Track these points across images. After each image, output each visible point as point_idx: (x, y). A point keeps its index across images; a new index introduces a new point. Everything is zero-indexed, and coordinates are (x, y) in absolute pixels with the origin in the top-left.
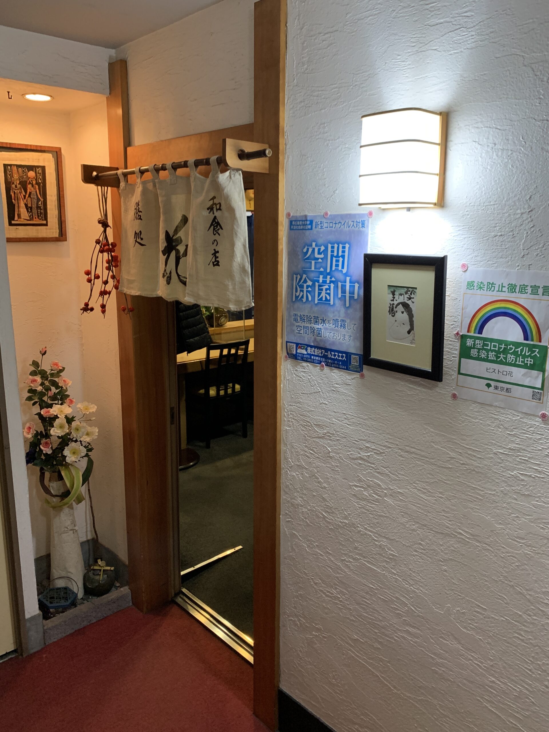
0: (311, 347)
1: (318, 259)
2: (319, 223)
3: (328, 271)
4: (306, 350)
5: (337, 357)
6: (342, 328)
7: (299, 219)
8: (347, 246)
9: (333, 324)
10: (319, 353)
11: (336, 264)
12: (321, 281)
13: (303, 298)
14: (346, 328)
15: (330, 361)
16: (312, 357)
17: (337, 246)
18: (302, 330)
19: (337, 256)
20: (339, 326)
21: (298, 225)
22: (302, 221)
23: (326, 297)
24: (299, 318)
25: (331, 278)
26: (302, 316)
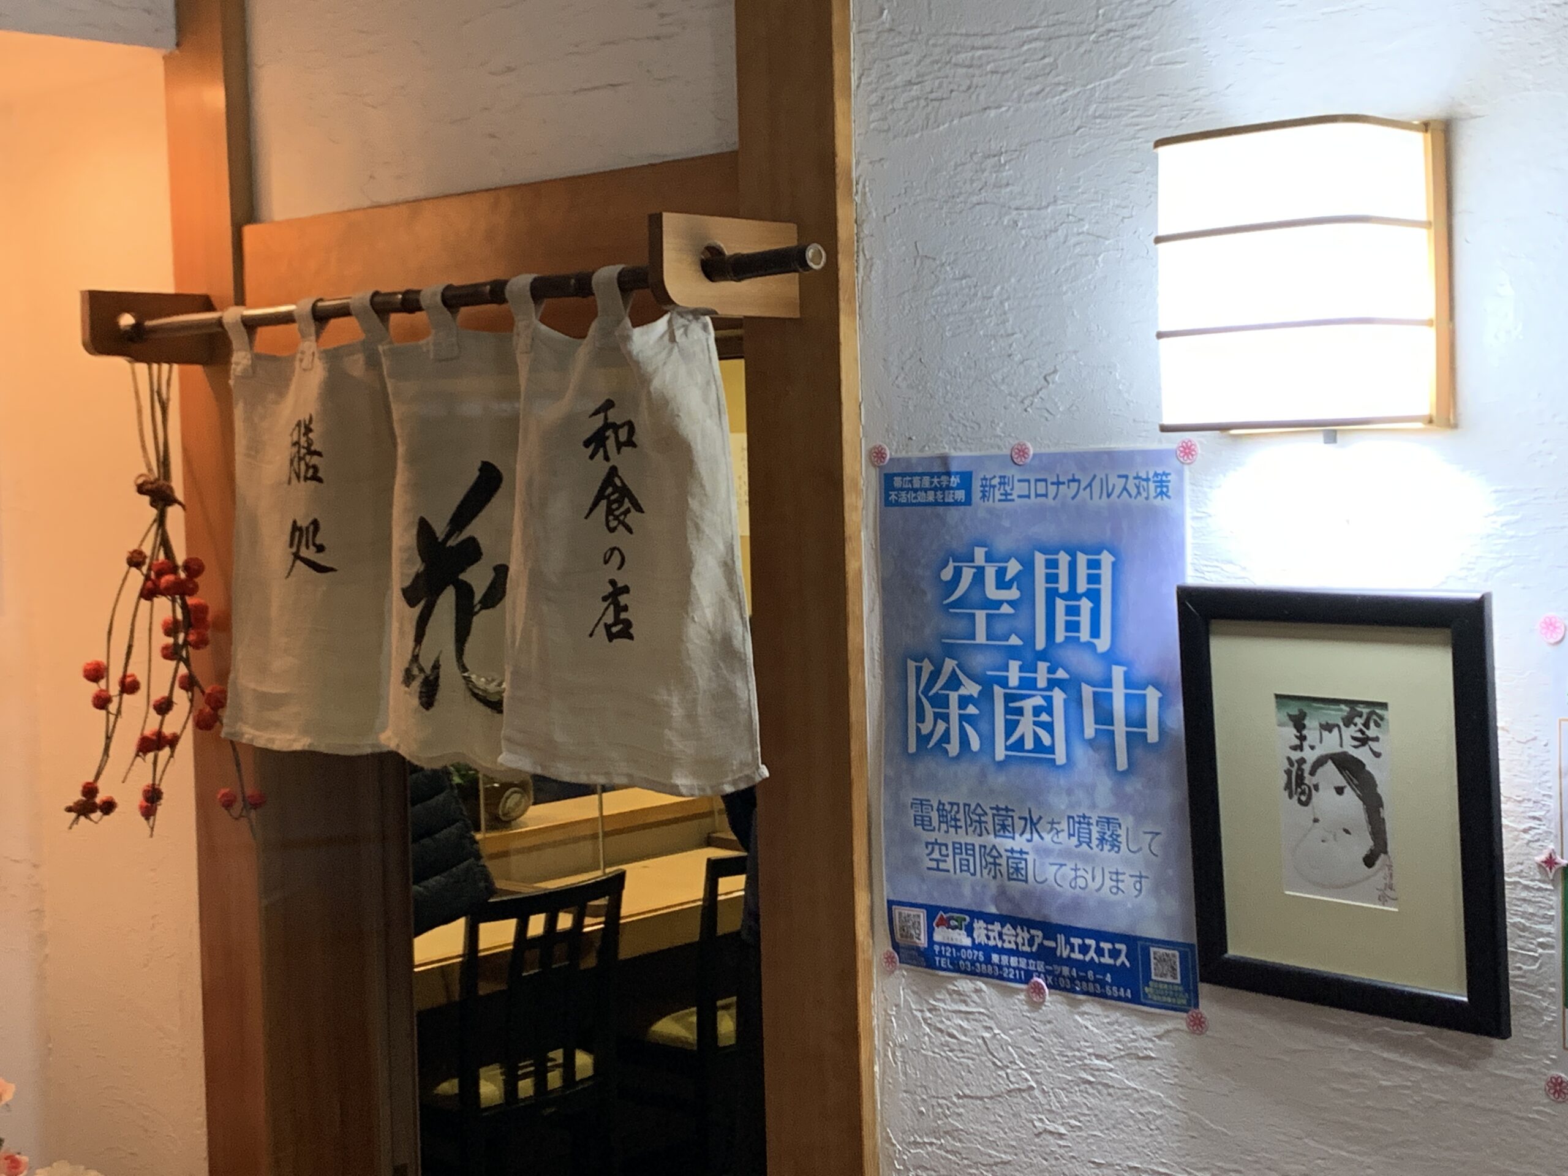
0: (989, 919)
1: (999, 604)
2: (995, 481)
3: (1040, 644)
4: (970, 931)
5: (1092, 954)
6: (1107, 847)
7: (920, 470)
8: (1106, 558)
9: (1070, 835)
10: (1020, 940)
11: (1067, 623)
12: (1014, 681)
13: (948, 742)
14: (1123, 847)
15: (1066, 970)
16: (995, 958)
17: (1068, 558)
18: (950, 859)
19: (1072, 594)
20: (1095, 842)
21: (916, 491)
22: (932, 475)
23: (1037, 739)
24: (935, 815)
25: (1051, 670)
26: (948, 807)
